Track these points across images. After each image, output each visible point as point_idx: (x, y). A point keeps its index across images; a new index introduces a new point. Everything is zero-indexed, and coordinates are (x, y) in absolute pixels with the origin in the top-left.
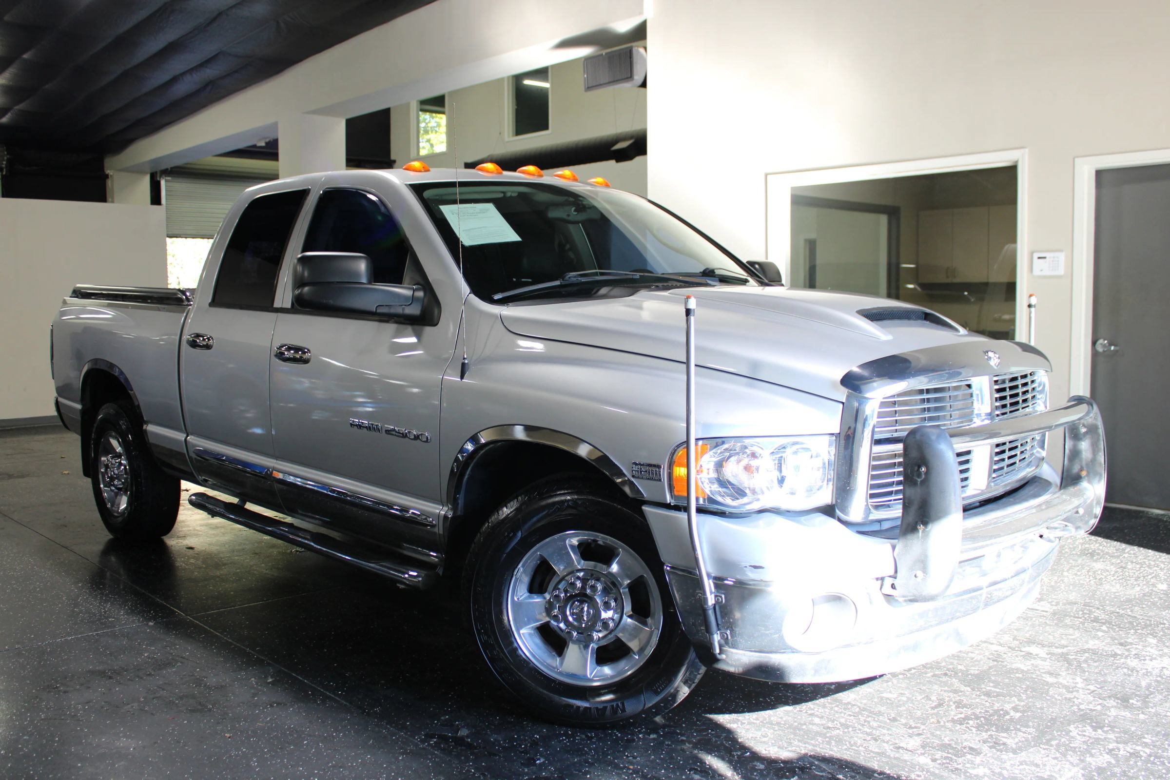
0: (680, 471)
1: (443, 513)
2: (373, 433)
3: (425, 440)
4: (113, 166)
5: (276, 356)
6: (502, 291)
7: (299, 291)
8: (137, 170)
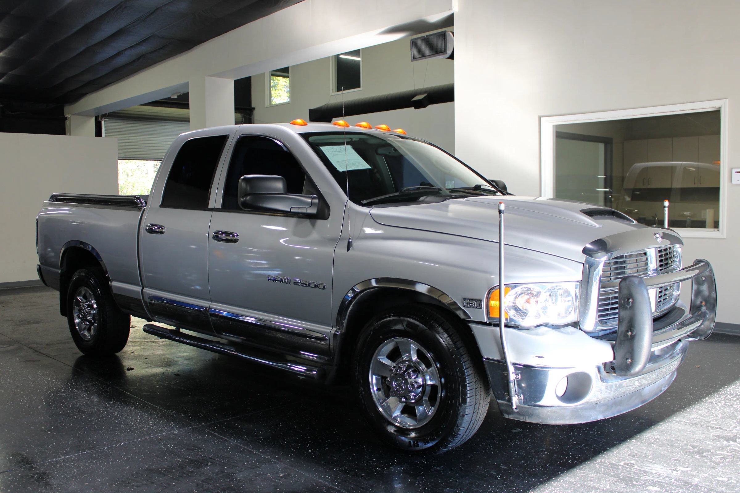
0: (494, 303)
1: (333, 332)
2: (284, 285)
3: (322, 288)
4: (70, 112)
5: (213, 238)
6: (367, 199)
7: (244, 199)
8: (86, 114)
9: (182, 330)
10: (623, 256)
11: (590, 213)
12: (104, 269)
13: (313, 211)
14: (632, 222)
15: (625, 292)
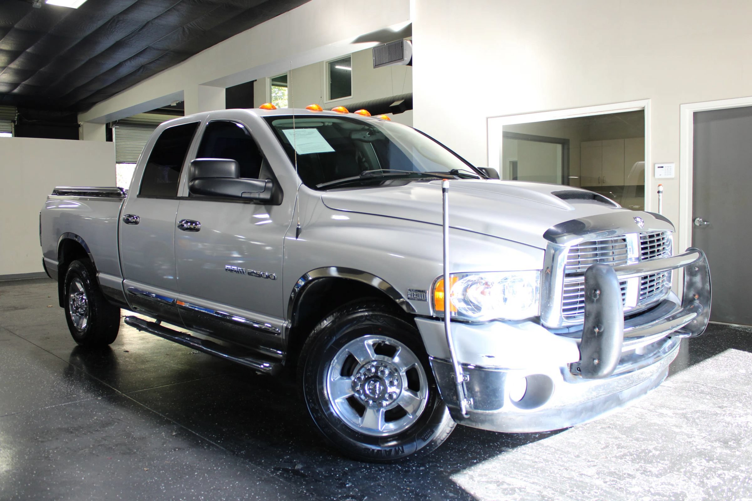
0: (439, 295)
1: (285, 325)
2: (240, 275)
3: (273, 278)
4: (83, 119)
5: (179, 227)
6: (323, 182)
7: (192, 183)
8: (97, 122)
9: (163, 324)
10: (596, 242)
11: (563, 196)
12: (92, 261)
13: (266, 196)
14: (614, 205)
15: (592, 282)
